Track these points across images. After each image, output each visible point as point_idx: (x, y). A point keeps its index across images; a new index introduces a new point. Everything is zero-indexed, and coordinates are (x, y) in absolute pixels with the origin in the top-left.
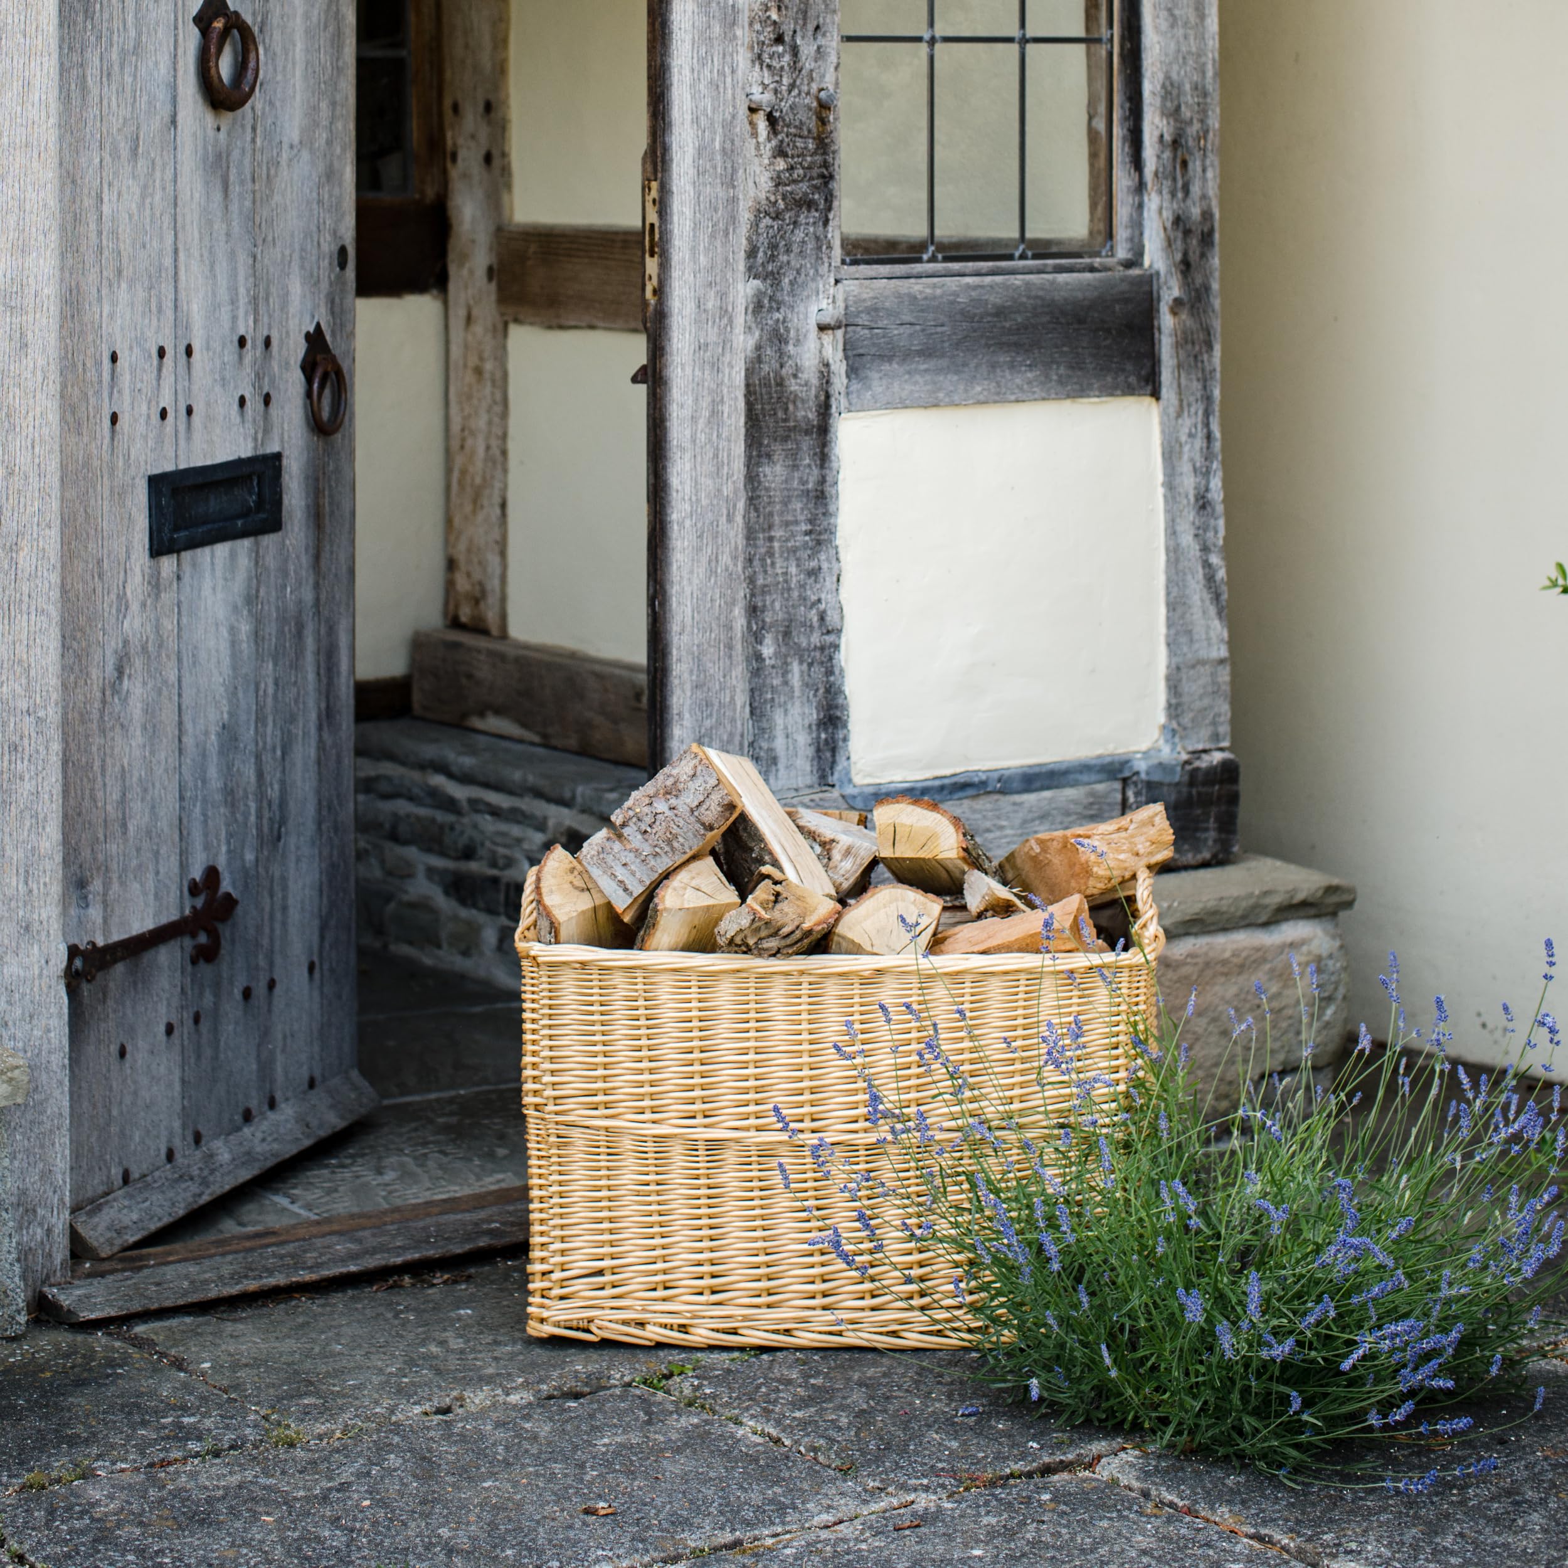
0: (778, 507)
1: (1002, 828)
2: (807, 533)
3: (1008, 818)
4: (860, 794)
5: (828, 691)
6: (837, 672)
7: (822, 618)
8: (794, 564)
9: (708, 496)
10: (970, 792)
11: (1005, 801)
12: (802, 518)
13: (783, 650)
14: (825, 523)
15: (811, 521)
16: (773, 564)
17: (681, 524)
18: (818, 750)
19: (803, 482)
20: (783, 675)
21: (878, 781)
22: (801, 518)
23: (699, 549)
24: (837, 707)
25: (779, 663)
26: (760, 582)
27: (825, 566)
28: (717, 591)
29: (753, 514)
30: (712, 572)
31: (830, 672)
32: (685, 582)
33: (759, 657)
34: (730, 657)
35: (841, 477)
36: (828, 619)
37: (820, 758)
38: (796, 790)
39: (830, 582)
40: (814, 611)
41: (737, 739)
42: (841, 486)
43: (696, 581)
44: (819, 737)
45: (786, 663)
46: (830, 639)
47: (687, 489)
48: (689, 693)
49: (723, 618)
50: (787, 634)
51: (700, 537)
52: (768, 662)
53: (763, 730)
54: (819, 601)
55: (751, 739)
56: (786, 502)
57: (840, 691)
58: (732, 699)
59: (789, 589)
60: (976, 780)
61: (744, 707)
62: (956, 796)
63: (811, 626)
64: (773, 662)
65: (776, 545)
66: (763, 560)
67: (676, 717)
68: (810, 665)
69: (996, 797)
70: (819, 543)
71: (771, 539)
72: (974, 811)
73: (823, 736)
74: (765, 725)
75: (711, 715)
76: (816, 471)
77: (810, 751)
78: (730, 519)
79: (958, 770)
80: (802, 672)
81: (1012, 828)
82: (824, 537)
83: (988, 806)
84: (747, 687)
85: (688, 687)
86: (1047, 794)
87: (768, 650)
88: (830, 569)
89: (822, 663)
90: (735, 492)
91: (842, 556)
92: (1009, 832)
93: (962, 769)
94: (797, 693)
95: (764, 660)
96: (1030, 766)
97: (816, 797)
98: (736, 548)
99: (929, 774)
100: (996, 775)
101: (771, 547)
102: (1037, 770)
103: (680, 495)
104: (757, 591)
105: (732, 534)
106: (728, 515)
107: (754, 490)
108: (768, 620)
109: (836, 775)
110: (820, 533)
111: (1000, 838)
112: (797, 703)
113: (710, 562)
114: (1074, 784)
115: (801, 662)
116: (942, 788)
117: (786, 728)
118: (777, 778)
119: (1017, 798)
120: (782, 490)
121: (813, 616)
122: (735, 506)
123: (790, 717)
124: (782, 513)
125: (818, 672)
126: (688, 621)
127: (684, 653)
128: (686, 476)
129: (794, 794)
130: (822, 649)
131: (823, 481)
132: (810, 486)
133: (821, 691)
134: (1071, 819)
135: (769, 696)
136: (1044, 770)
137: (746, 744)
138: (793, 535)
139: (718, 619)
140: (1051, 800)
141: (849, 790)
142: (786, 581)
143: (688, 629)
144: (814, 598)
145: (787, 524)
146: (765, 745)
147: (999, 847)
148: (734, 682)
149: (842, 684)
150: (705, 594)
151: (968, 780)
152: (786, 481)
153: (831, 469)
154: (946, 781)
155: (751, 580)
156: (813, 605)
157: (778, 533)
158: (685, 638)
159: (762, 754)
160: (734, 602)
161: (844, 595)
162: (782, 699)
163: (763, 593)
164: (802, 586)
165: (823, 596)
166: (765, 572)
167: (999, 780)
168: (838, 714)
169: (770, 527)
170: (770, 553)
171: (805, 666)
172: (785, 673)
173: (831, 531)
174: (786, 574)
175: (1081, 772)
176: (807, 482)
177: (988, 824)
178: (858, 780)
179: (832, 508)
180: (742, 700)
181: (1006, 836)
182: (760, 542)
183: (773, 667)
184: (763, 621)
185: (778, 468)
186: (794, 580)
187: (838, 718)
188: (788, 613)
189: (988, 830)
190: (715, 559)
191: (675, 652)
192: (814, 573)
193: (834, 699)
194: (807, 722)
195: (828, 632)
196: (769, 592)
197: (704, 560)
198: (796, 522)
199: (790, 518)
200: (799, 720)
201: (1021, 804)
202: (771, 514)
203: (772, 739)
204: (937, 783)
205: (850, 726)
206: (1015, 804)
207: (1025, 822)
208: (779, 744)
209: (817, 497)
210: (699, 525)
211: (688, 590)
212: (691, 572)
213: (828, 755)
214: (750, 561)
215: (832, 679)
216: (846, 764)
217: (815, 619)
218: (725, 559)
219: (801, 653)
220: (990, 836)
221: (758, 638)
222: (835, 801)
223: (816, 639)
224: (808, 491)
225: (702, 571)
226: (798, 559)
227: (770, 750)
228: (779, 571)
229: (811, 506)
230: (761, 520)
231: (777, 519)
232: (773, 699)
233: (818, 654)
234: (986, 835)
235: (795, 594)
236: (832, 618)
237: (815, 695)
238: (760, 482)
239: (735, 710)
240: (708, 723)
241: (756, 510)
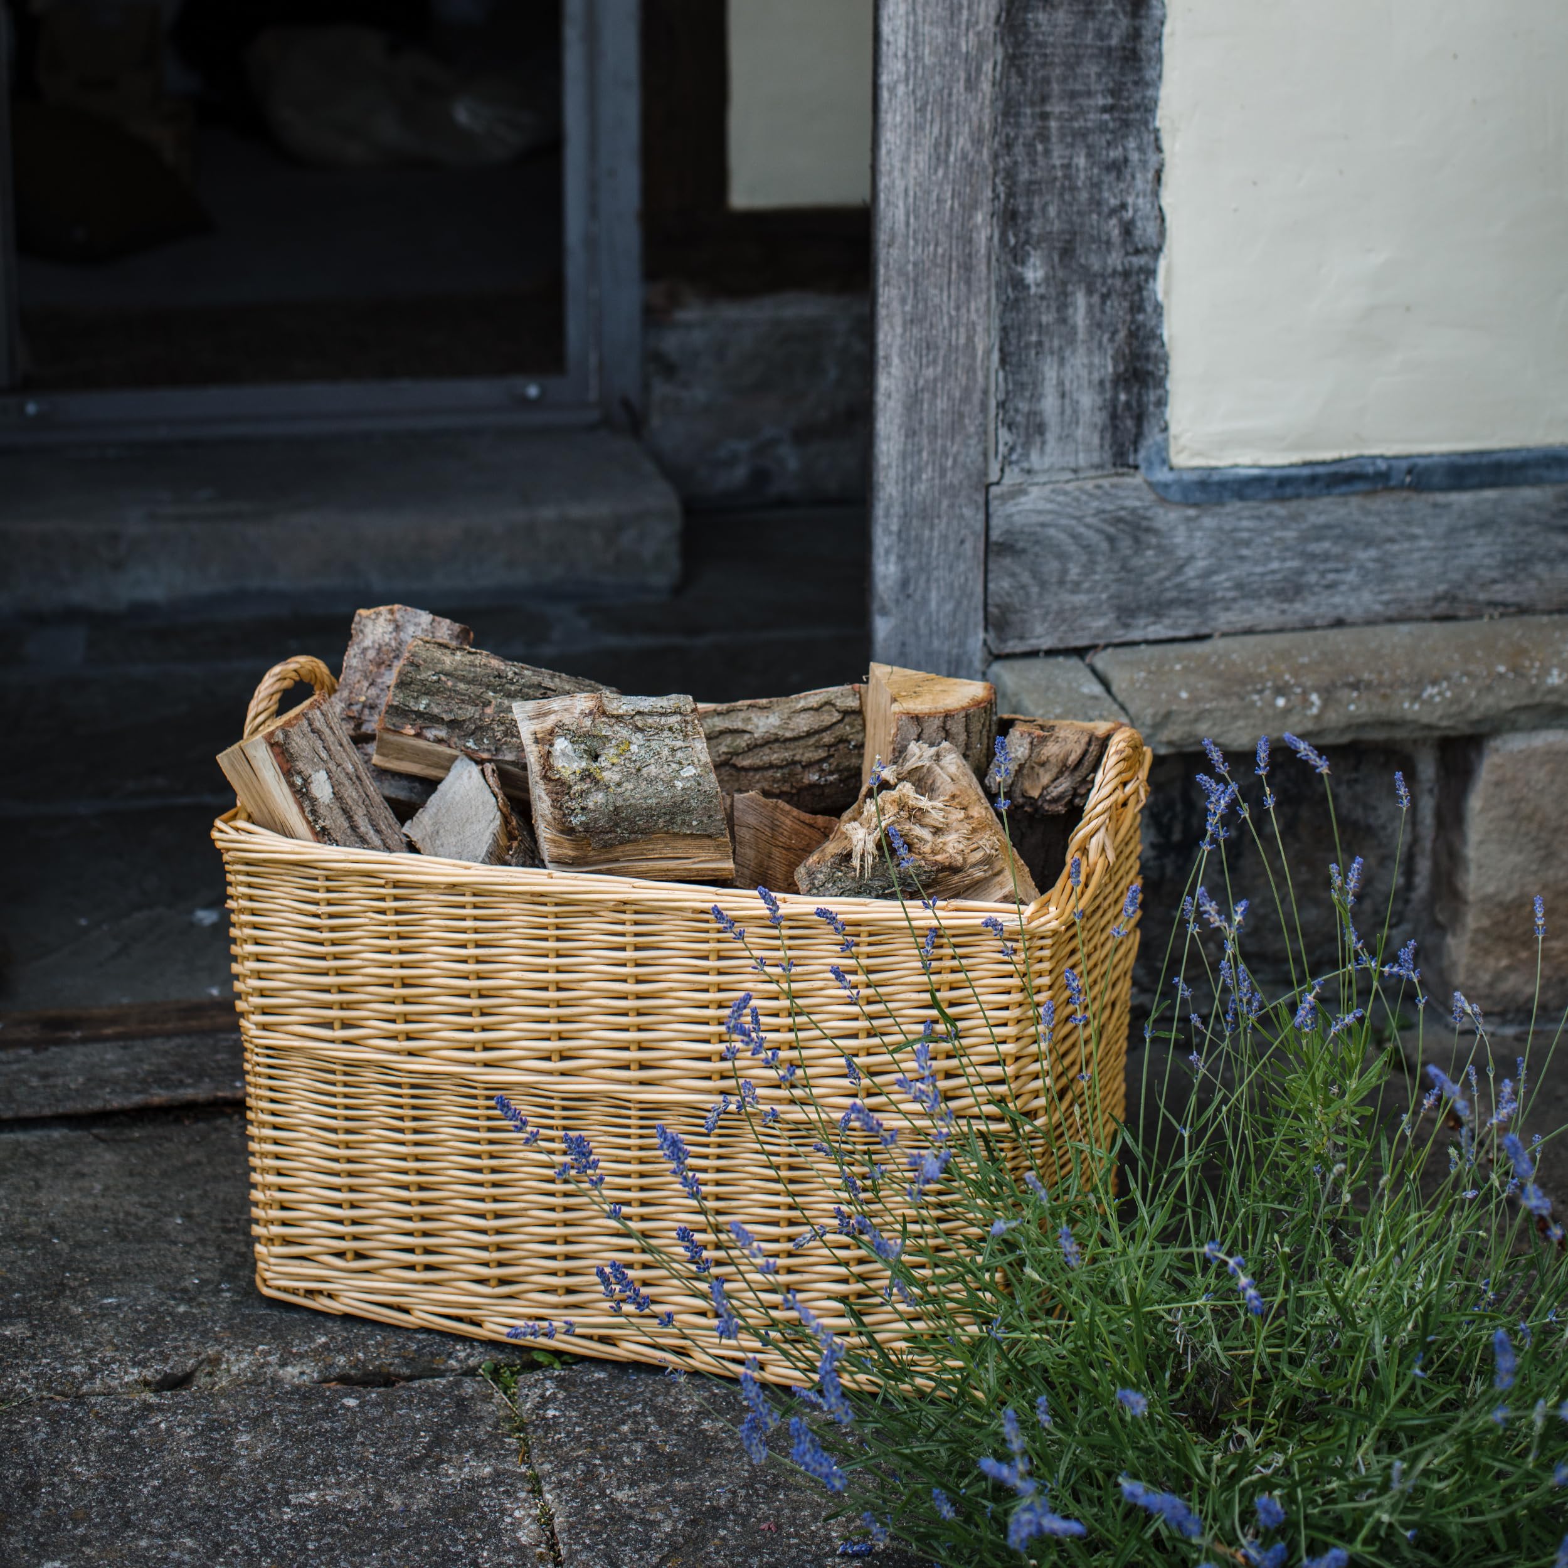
0: (1058, 71)
1: (1413, 538)
2: (1105, 109)
3: (1424, 525)
4: (1179, 482)
5: (1132, 334)
6: (1149, 309)
7: (1127, 229)
8: (1083, 153)
9: (935, 52)
10: (1360, 486)
11: (1420, 503)
12: (1099, 87)
13: (1060, 274)
14: (1137, 97)
15: (1113, 93)
16: (1047, 152)
17: (892, 90)
18: (1114, 416)
19: (1101, 35)
20: (1058, 310)
21: (1213, 463)
22: (1095, 87)
23: (918, 128)
24: (1147, 357)
25: (1053, 292)
26: (1024, 175)
27: (1135, 156)
28: (948, 189)
29: (1015, 80)
30: (939, 159)
31: (1137, 308)
32: (896, 173)
33: (1018, 283)
34: (968, 282)
35: (1167, 30)
36: (1138, 232)
37: (1115, 428)
38: (1075, 471)
39: (1142, 182)
40: (1114, 221)
41: (977, 397)
42: (1167, 45)
43: (913, 173)
44: (1115, 399)
45: (1065, 294)
46: (1139, 261)
47: (901, 41)
48: (899, 330)
49: (956, 226)
50: (1067, 253)
51: (921, 110)
52: (1033, 290)
53: (1022, 386)
54: (1123, 206)
55: (1001, 396)
56: (1072, 64)
57: (1155, 336)
58: (970, 339)
59: (1073, 189)
60: (1370, 470)
61: (988, 353)
62: (1337, 491)
63: (1108, 243)
64: (1042, 290)
65: (1053, 124)
66: (1030, 146)
67: (882, 362)
68: (1105, 297)
69: (1405, 494)
70: (1126, 124)
71: (1044, 116)
72: (1367, 512)
73: (1123, 397)
74: (1025, 377)
75: (935, 362)
76: (1124, 22)
77: (1101, 418)
78: (971, 85)
79: (1345, 454)
80: (1090, 308)
81: (1430, 537)
82: (1135, 116)
83: (1391, 507)
84: (996, 324)
85: (898, 321)
86: (1490, 494)
87: (1034, 273)
88: (1144, 163)
89: (1125, 295)
90: (981, 47)
91: (1166, 144)
92: (1424, 543)
93: (1353, 453)
94: (1081, 335)
95: (1028, 287)
96: (1464, 454)
97: (1106, 483)
98: (981, 128)
99: (1296, 458)
100: (1404, 465)
101: (1047, 128)
102: (1474, 460)
103: (892, 48)
104: (1020, 189)
105: (973, 108)
106: (968, 80)
107: (1017, 45)
108: (1035, 231)
109: (1142, 454)
110: (1128, 110)
111: (1411, 551)
112: (1081, 350)
113: (936, 146)
114: (1538, 482)
115: (1090, 292)
116: (1313, 479)
117: (1061, 383)
118: (1042, 451)
119: (1441, 498)
120: (1065, 47)
121: (1113, 228)
122: (979, 69)
123: (1068, 369)
124: (1064, 80)
125: (1117, 308)
126: (900, 226)
127: (893, 273)
128: (900, 22)
129: (1070, 476)
130: (1126, 274)
131: (1136, 34)
132: (1114, 42)
133: (1122, 335)
134: (1530, 530)
135: (1034, 338)
136: (1485, 460)
137: (993, 403)
138: (1082, 112)
139: (949, 227)
140: (1496, 503)
141: (1162, 475)
142: (1067, 177)
143: (899, 240)
144: (1113, 202)
145: (1073, 95)
146: (1024, 406)
147: (1408, 563)
148: (974, 316)
149: (1159, 325)
150: (928, 192)
151: (1356, 469)
152: (1074, 34)
153: (1147, 17)
154: (1321, 470)
155: (1010, 175)
156: (1113, 212)
157: (1056, 107)
158: (895, 252)
159: (1019, 418)
160: (974, 205)
161: (1167, 199)
162: (1056, 343)
163: (1029, 193)
164: (1096, 185)
165: (1130, 200)
166: (1034, 163)
167: (1410, 472)
168: (1151, 367)
169: (1044, 99)
170: (1043, 136)
171: (1096, 299)
172: (1062, 307)
173: (1149, 108)
174: (1067, 166)
175: (1548, 466)
176: (1109, 36)
177: (1391, 531)
178: (1180, 459)
179: (1150, 74)
180: (985, 342)
181: (1420, 549)
182: (1026, 121)
183: (1042, 297)
184: (1028, 232)
185: (1061, 16)
186: (1082, 175)
187: (1150, 373)
188: (1070, 222)
189: (1391, 540)
190: (945, 143)
191: (882, 270)
192: (1118, 168)
193: (1142, 345)
194: (1096, 377)
195: (1137, 252)
196: (1040, 193)
197: (927, 143)
198: (1089, 94)
199: (1079, 87)
200: (1084, 373)
201: (1447, 506)
202: (1046, 80)
203: (1036, 397)
204: (1306, 471)
205: (1169, 385)
206: (1435, 505)
207: (1451, 531)
208: (1050, 404)
209: (1126, 59)
210: (920, 93)
211: (900, 184)
212: (906, 159)
213: (1129, 423)
214: (1008, 146)
215: (1140, 317)
216: (1159, 437)
217: (1116, 232)
218: (962, 142)
219: (1089, 280)
220: (1396, 548)
221: (1018, 256)
222: (1136, 488)
223: (1115, 260)
224: (1110, 49)
225: (922, 159)
226: (1089, 147)
227: (1032, 414)
228: (1057, 162)
229: (1114, 70)
230: (1029, 88)
231: (1055, 87)
232: (1040, 344)
233: (1118, 282)
234: (1388, 546)
235: (1084, 196)
236: (1146, 230)
237: (1111, 340)
238: (1028, 35)
239: (974, 357)
240: (930, 373)
241: (1021, 73)
